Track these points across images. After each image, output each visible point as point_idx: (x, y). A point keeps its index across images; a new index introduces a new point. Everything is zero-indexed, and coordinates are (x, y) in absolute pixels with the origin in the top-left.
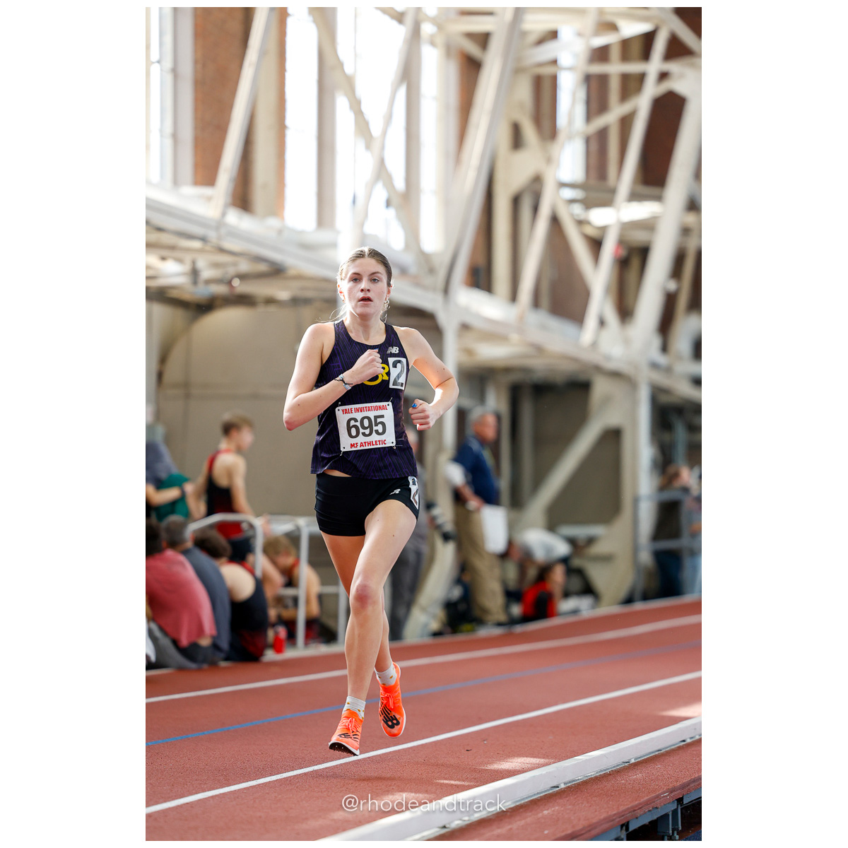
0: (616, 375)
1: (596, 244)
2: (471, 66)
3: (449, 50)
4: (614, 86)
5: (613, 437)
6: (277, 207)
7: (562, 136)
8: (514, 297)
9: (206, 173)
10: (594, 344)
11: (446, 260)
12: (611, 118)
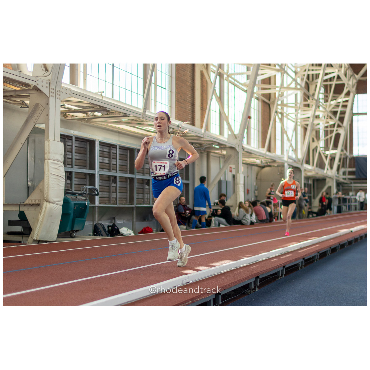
0: (330, 178)
1: (326, 157)
2: (305, 129)
3: (302, 126)
4: (329, 132)
5: (330, 188)
6: (275, 151)
7: (320, 139)
8: (313, 165)
9: (263, 146)
10: (326, 173)
11: (302, 159)
12: (329, 137)
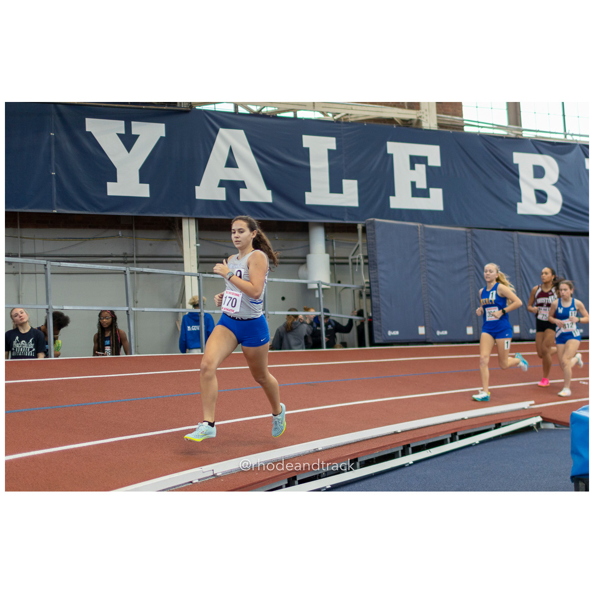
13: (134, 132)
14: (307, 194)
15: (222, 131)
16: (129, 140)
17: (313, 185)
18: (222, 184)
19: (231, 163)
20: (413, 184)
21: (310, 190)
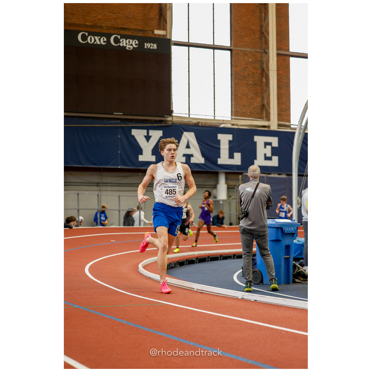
13: (150, 134)
14: (219, 160)
15: (185, 133)
16: (148, 138)
17: (222, 155)
18: (184, 155)
19: (188, 147)
20: (265, 155)
21: (220, 157)
